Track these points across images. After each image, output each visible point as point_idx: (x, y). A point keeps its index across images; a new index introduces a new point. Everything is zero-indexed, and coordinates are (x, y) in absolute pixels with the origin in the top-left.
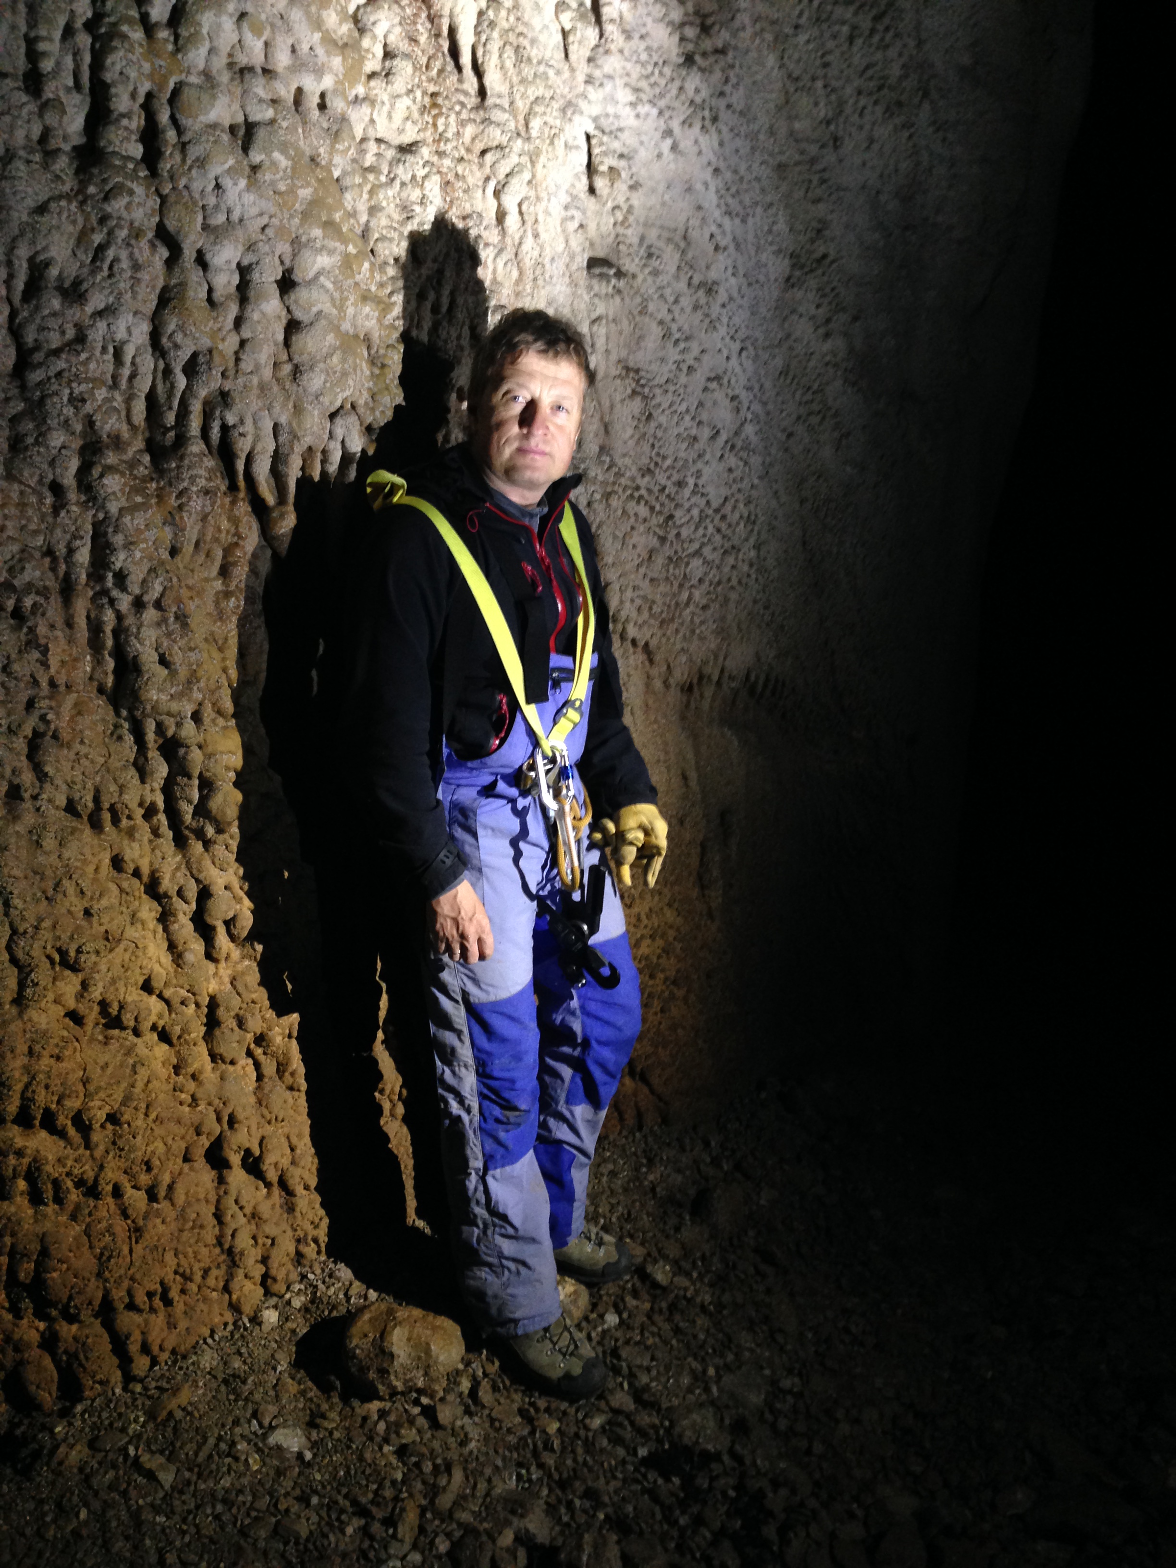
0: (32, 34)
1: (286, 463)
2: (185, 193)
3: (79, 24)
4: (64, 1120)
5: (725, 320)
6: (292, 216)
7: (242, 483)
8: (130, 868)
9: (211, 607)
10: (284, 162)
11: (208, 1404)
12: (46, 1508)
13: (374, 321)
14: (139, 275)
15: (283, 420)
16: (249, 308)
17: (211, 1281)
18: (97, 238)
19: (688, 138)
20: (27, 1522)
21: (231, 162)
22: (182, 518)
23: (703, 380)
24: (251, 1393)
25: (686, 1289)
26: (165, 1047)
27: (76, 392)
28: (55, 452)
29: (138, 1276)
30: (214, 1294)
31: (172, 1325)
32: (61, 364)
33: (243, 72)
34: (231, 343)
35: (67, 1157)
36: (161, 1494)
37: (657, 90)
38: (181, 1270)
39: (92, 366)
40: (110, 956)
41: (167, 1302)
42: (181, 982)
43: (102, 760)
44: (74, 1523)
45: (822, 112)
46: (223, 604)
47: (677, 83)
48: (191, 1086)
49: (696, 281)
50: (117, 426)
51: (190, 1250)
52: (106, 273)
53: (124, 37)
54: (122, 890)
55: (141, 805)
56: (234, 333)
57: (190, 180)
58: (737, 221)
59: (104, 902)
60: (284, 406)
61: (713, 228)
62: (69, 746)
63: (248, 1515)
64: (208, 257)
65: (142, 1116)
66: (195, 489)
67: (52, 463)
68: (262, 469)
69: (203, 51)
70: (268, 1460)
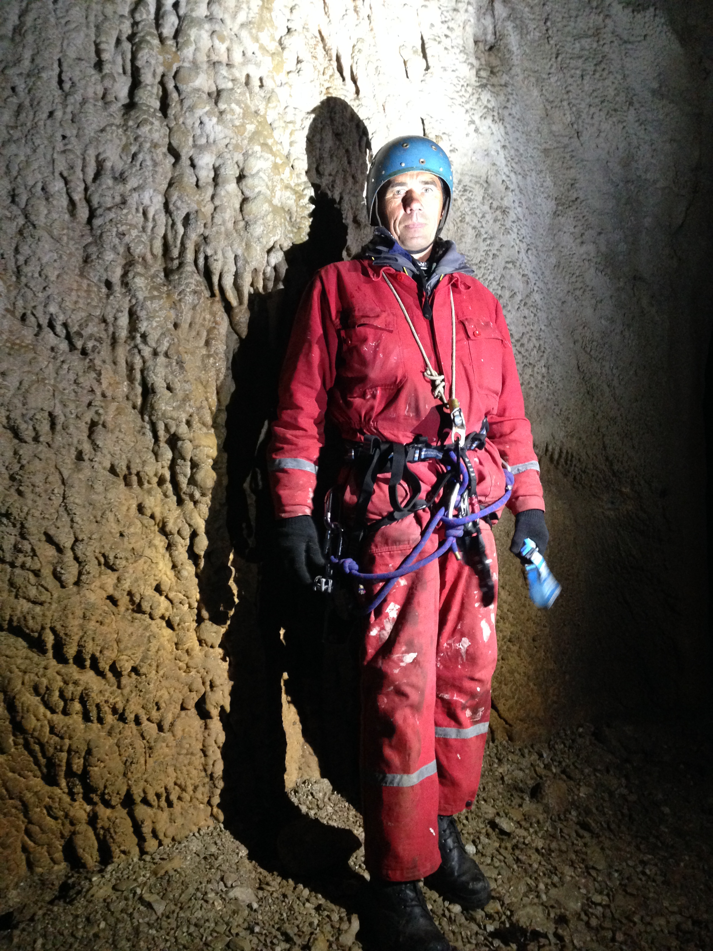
0: (98, 41)
1: (242, 278)
2: (183, 126)
3: (124, 37)
4: (104, 665)
5: (515, 230)
6: (243, 139)
7: (217, 292)
8: (149, 512)
9: (199, 363)
10: (238, 110)
11: (192, 869)
12: (79, 920)
13: (293, 201)
14: (157, 169)
15: (239, 252)
16: (219, 189)
17: (199, 795)
18: (134, 149)
19: (486, 125)
20: (66, 928)
21: (207, 108)
22: (181, 306)
23: (503, 263)
24: (220, 865)
25: (524, 838)
26: (170, 631)
27: (120, 230)
28: (108, 263)
29: (149, 779)
30: (202, 806)
31: (172, 820)
32: (112, 215)
33: (214, 64)
34: (208, 209)
35: (106, 691)
36: (154, 917)
37: (464, 100)
38: (179, 782)
39: (130, 217)
40: (135, 565)
41: (170, 804)
42: (179, 588)
43: (133, 444)
44: (96, 930)
45: (569, 118)
46: (206, 361)
47: (476, 96)
48: (186, 658)
49: (495, 205)
50: (143, 251)
51: (184, 769)
52: (138, 167)
53: (148, 42)
54: (143, 525)
55: (156, 475)
56: (210, 203)
57: (185, 118)
58: (520, 177)
59: (132, 530)
60: (240, 244)
61: (504, 177)
62: (112, 432)
63: (211, 935)
64: (196, 161)
65: (154, 672)
66: (188, 290)
67: (106, 270)
68: (228, 282)
69: (192, 48)
70: (228, 905)
